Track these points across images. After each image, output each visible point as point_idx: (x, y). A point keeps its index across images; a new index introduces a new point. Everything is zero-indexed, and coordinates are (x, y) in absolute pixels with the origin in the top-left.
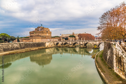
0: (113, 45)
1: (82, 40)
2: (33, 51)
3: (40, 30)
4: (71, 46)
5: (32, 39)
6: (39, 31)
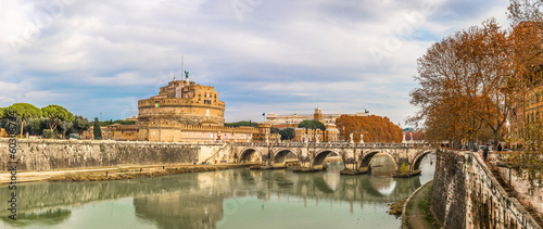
0: (464, 161)
1: (352, 142)
2: (149, 176)
3: (178, 95)
4: (307, 165)
5: (145, 131)
6: (174, 96)
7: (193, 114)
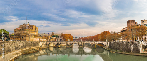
3: (27, 28)
4: (69, 46)
5: (25, 38)
7: (33, 33)
